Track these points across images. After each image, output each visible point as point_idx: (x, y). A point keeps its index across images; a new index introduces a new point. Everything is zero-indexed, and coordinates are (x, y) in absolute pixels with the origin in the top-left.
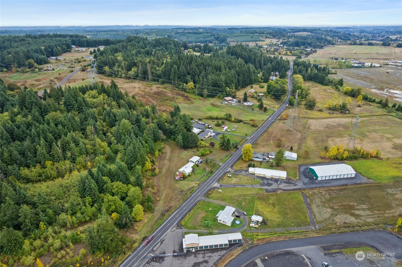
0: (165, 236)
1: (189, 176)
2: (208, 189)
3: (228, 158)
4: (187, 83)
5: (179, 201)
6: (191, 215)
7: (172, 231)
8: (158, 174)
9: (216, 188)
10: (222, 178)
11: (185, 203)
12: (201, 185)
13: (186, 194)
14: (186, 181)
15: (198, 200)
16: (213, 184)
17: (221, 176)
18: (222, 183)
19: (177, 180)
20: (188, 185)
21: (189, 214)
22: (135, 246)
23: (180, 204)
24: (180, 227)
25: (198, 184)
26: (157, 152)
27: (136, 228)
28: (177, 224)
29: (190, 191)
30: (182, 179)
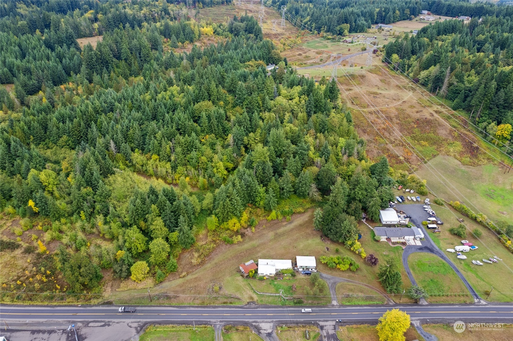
0: (117, 323)
1: (262, 279)
2: (246, 320)
3: (367, 303)
4: (499, 123)
5: (194, 299)
6: (174, 329)
7: (130, 324)
8: (235, 244)
9: (258, 329)
10: (293, 325)
11: (196, 309)
12: (253, 306)
13: (216, 298)
14: (245, 282)
15: (210, 321)
16: (266, 320)
17: (297, 321)
18: (277, 334)
19: (239, 271)
20: (238, 289)
21: (174, 326)
22: (94, 301)
23: (192, 304)
24: (141, 330)
25: (251, 301)
26: (274, 213)
27: (122, 285)
28: (146, 323)
29: (225, 300)
30: (246, 275)
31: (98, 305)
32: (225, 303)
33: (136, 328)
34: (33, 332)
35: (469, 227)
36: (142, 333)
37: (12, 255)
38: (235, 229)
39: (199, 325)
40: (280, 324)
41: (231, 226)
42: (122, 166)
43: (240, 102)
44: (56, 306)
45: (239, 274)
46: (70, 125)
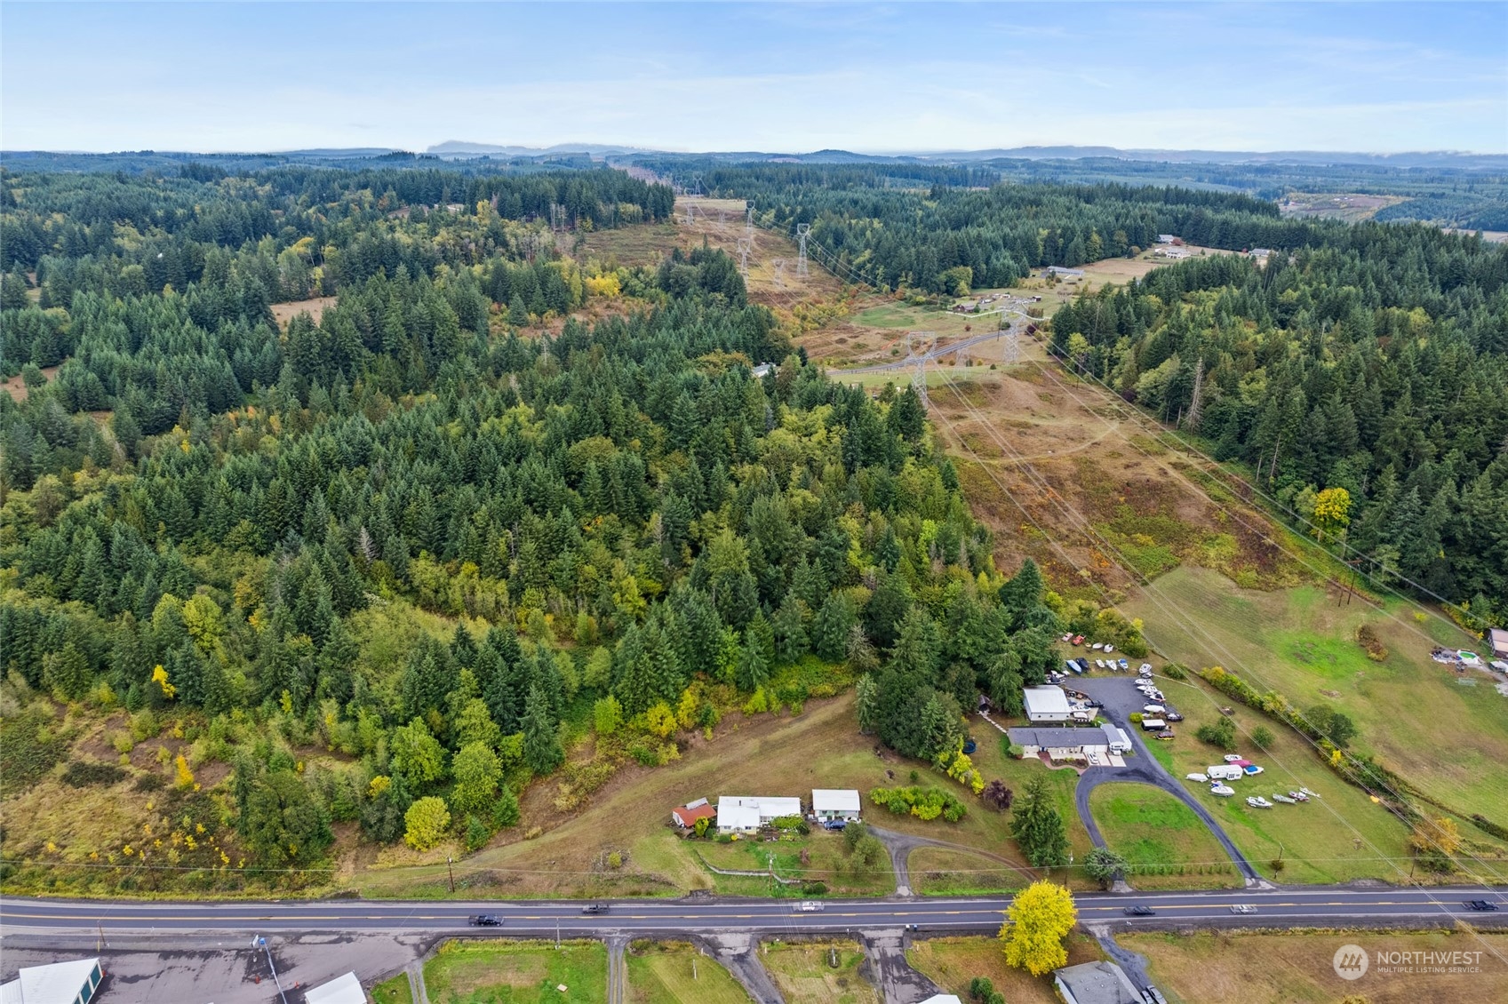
0: (370, 935)
2: (686, 928)
5: (559, 886)
8: (663, 766)
9: (714, 948)
10: (801, 938)
11: (564, 906)
12: (705, 898)
13: (613, 883)
14: (686, 849)
15: (597, 931)
16: (733, 928)
17: (809, 929)
18: (760, 956)
19: (671, 824)
20: (668, 862)
21: (510, 941)
22: (310, 892)
23: (553, 896)
24: (427, 950)
25: (699, 888)
26: (759, 696)
27: (381, 856)
28: (440, 937)
29: (636, 887)
30: (687, 832)
31: (323, 899)
32: (634, 893)
33: (416, 947)
34: (165, 955)
35: (1245, 724)
36: (429, 957)
37: (107, 795)
38: (664, 730)
39: (570, 938)
40: (768, 936)
41: (654, 723)
42: (385, 591)
43: (681, 441)
44: (217, 902)
45: (670, 831)
46: (261, 495)
